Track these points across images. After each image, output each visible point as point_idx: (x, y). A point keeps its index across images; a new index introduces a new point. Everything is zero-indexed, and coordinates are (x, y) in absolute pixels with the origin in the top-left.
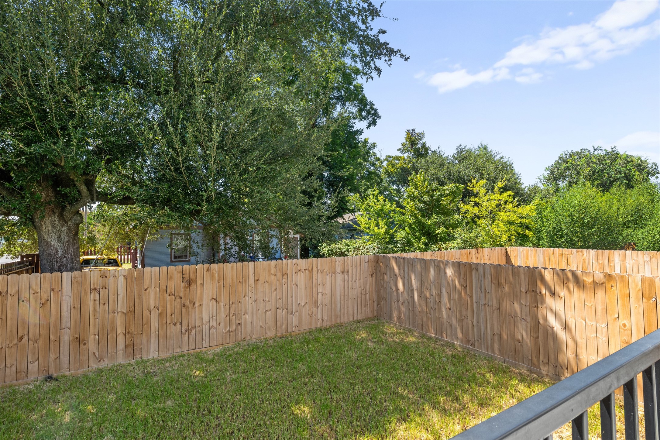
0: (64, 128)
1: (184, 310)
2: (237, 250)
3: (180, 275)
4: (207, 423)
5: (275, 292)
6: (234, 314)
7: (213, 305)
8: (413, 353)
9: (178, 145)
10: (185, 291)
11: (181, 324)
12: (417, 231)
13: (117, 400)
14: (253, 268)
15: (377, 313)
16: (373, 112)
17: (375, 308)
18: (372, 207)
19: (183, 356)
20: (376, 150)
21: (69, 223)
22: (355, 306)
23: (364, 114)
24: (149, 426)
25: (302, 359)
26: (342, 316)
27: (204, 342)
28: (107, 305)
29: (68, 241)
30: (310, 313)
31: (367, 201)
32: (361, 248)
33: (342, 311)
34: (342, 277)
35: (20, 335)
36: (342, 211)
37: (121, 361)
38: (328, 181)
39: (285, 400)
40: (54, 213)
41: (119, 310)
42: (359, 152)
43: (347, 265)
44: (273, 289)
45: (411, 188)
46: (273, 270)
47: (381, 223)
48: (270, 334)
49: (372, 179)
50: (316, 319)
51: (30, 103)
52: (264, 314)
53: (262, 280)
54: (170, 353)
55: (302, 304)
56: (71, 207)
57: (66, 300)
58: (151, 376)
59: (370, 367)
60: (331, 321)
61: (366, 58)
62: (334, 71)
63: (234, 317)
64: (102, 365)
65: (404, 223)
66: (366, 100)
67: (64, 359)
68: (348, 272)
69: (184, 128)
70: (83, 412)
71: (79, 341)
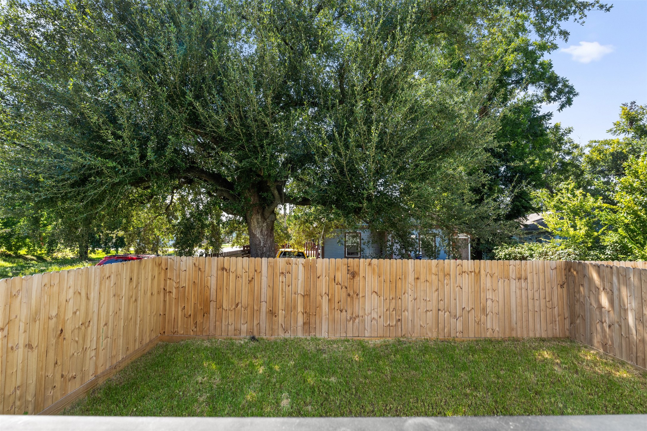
0: (262, 146)
1: (349, 299)
2: (399, 247)
3: (346, 267)
4: (363, 406)
5: (437, 293)
6: (394, 309)
7: (374, 299)
8: (626, 393)
9: (342, 150)
10: (350, 282)
11: (346, 311)
12: (638, 234)
13: (295, 366)
14: (413, 266)
15: (570, 333)
16: (567, 90)
17: (567, 326)
18: (566, 203)
19: (348, 341)
20: (571, 136)
21: (268, 220)
22: (537, 320)
23: (553, 94)
24: (316, 394)
25: (464, 368)
26: (519, 329)
27: (366, 331)
28: (290, 287)
29: (267, 234)
30: (477, 320)
31: (558, 197)
32: (550, 253)
33: (519, 324)
34: (518, 284)
35: (237, 302)
36: (523, 210)
37: (300, 335)
38: (505, 176)
39: (442, 406)
40: (258, 213)
41: (299, 292)
42: (548, 140)
43: (525, 271)
44: (434, 289)
45: (628, 179)
46: (434, 270)
47: (578, 223)
48: (432, 335)
49: (568, 171)
50: (484, 328)
51: (241, 130)
52: (425, 314)
53: (422, 278)
54: (337, 336)
55: (467, 309)
56: (269, 208)
57: (264, 279)
58: (321, 353)
59: (554, 396)
60: (504, 333)
61: (545, 23)
62: (513, 52)
63: (394, 312)
64: (287, 336)
65: (616, 223)
66: (557, 77)
67: (263, 325)
68: (526, 279)
69: (347, 134)
70: (271, 369)
71: (272, 313)
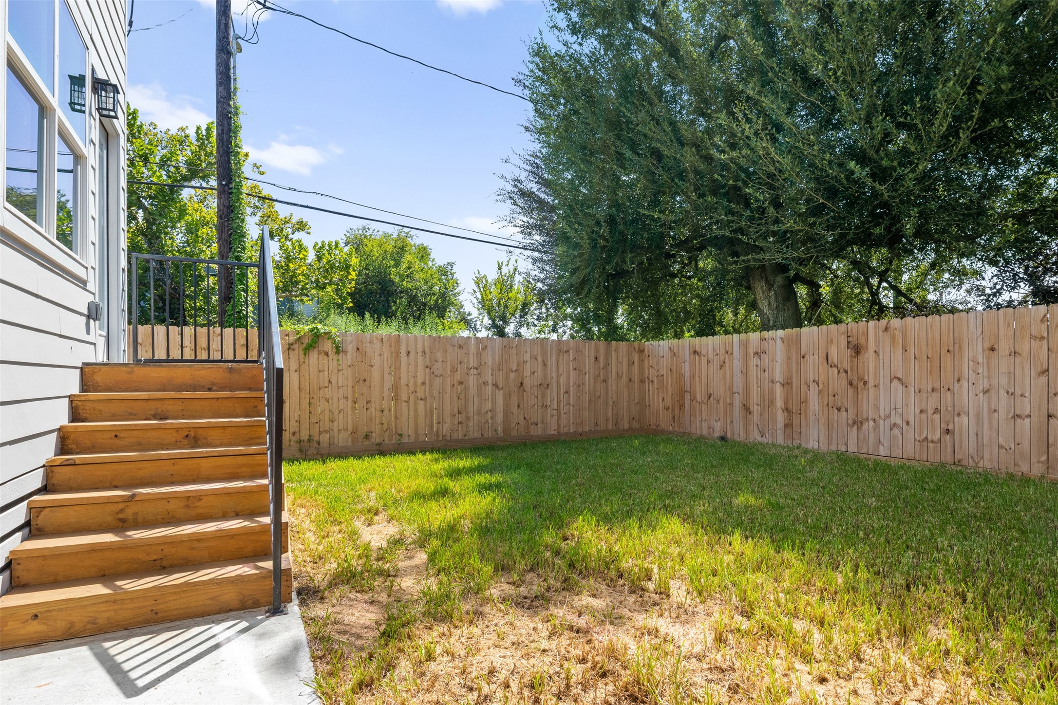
1: (851, 391)
3: (844, 337)
6: (937, 411)
7: (896, 389)
10: (852, 361)
11: (847, 411)
14: (979, 323)
27: (881, 447)
28: (767, 372)
35: (709, 393)
37: (780, 440)
41: (777, 379)
46: (1036, 328)
52: (1010, 422)
53: (1004, 347)
57: (736, 362)
63: (937, 416)
64: (764, 440)
67: (737, 424)
71: (747, 409)
